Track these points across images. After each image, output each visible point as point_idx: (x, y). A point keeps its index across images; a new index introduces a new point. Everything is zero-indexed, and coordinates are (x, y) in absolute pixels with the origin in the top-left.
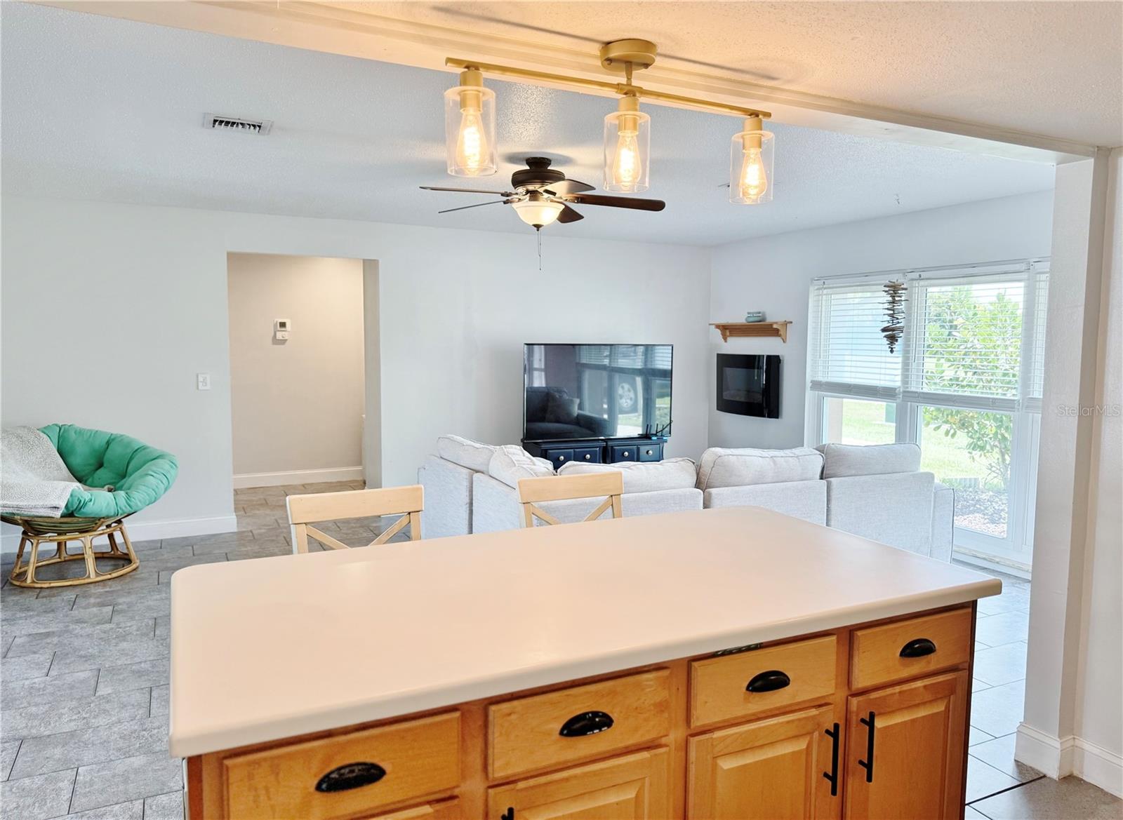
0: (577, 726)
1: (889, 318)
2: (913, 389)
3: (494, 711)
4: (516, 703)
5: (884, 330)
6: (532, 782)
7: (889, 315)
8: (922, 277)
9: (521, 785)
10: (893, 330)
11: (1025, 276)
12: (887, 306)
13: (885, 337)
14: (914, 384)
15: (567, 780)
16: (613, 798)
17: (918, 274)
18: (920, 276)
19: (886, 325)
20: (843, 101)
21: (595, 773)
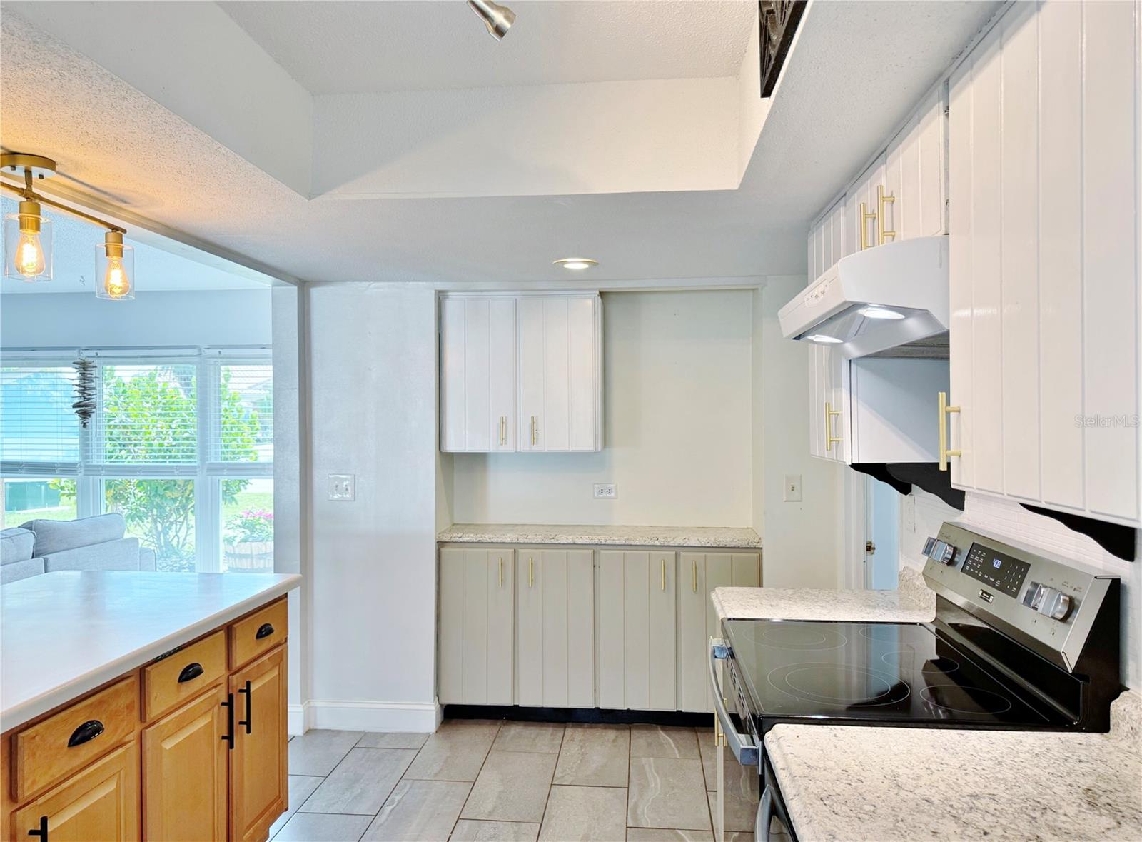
0: (77, 738)
1: (79, 395)
2: (95, 463)
3: (23, 737)
4: (37, 727)
5: (75, 406)
6: (48, 795)
7: (80, 392)
8: (99, 355)
9: (41, 800)
10: (85, 406)
11: (197, 359)
12: (77, 383)
13: (77, 412)
14: (95, 458)
15: (73, 785)
16: (101, 793)
17: (95, 351)
18: (97, 354)
19: (77, 401)
20: (163, 225)
21: (90, 775)
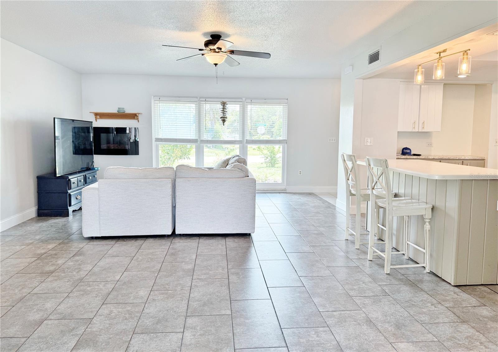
1: (223, 114)
5: (221, 118)
7: (222, 113)
10: (224, 118)
12: (222, 110)
13: (221, 120)
17: (205, 99)
